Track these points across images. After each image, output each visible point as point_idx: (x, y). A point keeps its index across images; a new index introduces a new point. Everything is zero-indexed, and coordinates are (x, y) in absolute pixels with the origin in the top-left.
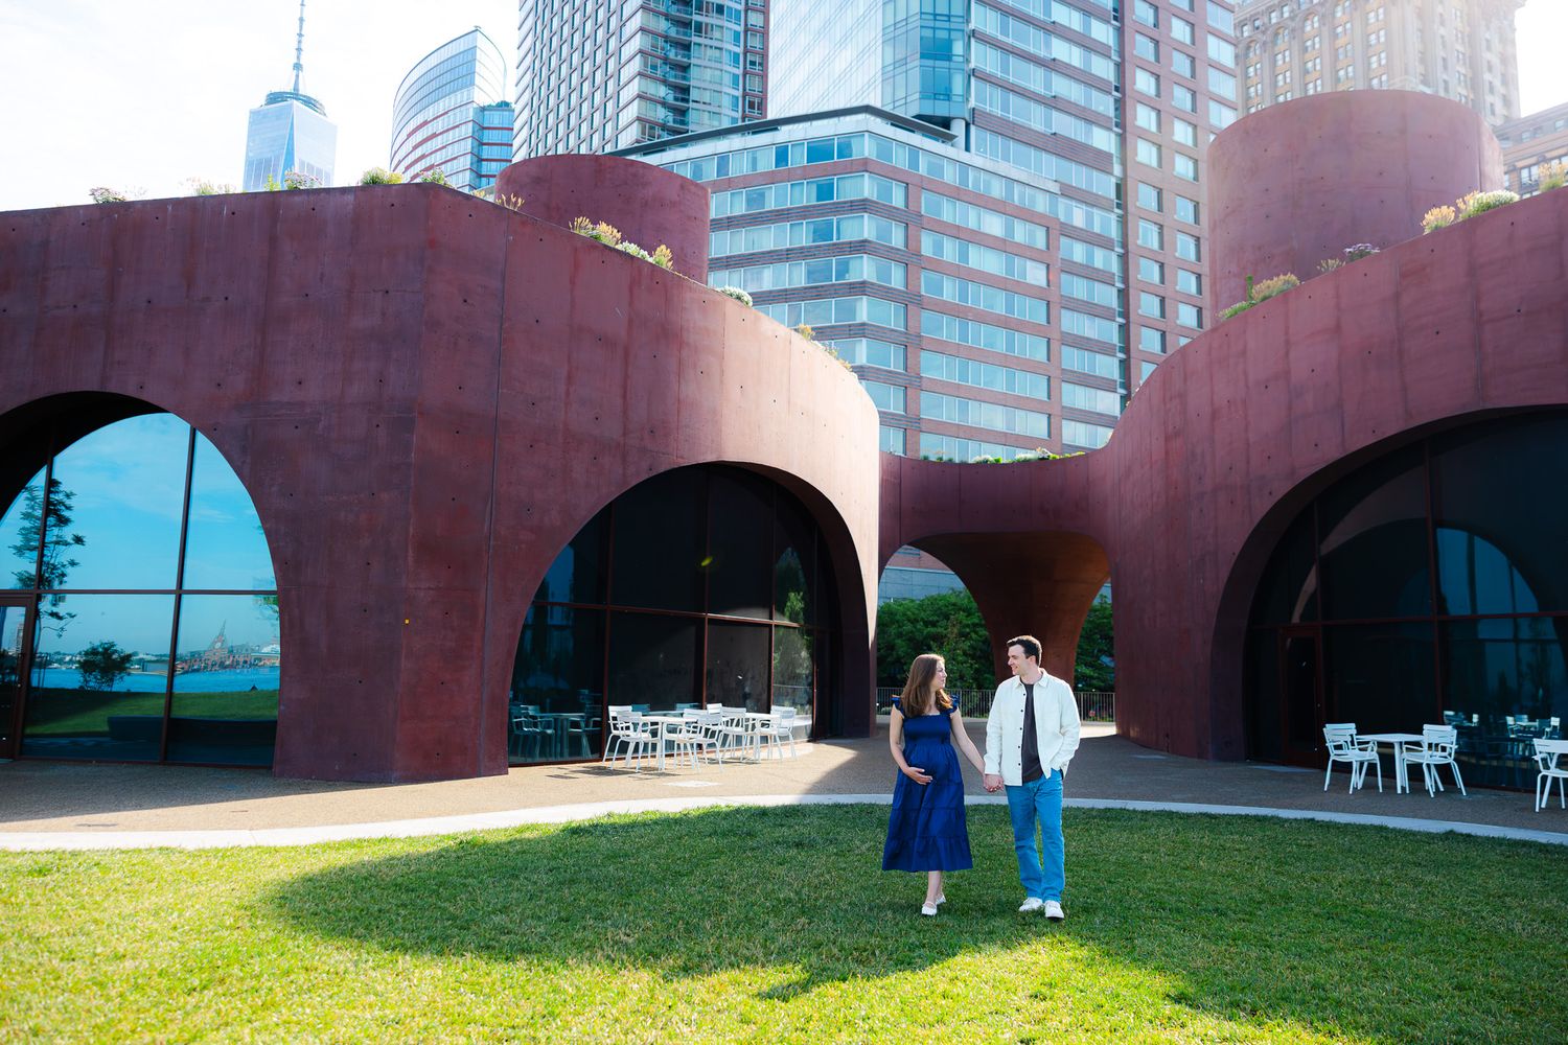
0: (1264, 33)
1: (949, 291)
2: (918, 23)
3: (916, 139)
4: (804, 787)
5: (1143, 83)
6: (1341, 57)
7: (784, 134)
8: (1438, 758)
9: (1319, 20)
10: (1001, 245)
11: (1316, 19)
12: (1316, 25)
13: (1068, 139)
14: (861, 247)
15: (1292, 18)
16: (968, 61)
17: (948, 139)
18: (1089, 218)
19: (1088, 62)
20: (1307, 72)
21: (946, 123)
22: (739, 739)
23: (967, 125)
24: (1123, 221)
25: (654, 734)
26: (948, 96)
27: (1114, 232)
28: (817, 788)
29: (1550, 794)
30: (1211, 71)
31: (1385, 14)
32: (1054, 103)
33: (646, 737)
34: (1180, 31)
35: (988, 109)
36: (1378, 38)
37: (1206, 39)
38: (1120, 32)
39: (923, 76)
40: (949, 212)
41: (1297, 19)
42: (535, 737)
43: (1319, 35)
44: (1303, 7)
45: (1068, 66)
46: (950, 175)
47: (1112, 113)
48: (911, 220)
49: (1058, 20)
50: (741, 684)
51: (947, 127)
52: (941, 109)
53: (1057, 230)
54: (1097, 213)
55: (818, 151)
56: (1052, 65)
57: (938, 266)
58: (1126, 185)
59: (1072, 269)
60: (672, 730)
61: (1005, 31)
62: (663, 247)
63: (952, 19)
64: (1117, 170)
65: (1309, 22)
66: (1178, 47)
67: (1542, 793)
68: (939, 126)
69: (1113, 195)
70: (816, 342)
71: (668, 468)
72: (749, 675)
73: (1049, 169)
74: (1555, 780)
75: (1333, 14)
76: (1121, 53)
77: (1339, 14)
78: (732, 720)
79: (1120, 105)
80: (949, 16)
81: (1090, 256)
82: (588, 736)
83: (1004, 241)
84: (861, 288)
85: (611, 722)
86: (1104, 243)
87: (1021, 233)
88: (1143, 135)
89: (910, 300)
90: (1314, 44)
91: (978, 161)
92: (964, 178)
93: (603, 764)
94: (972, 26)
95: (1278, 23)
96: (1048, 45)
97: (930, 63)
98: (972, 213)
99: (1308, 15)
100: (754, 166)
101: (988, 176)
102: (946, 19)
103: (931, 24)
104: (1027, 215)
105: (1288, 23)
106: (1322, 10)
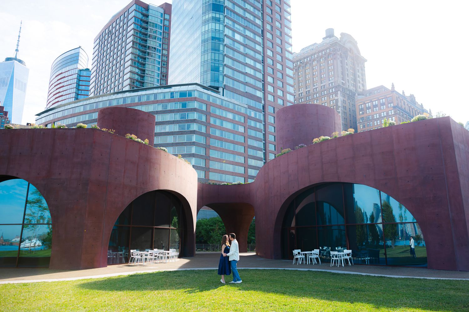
0: (303, 64)
1: (218, 133)
2: (210, 62)
3: (209, 92)
4: (178, 267)
5: (270, 79)
6: (322, 72)
7: (173, 89)
8: (315, 256)
10: (232, 121)
11: (316, 61)
12: (316, 63)
13: (250, 94)
14: (194, 121)
15: (310, 61)
16: (223, 72)
17: (218, 93)
18: (256, 114)
19: (255, 74)
20: (314, 75)
21: (218, 88)
22: (162, 257)
23: (223, 89)
24: (264, 115)
25: (141, 256)
26: (218, 81)
27: (262, 118)
28: (181, 267)
29: (334, 263)
30: (287, 77)
32: (246, 84)
33: (140, 257)
34: (279, 67)
35: (229, 85)
36: (331, 68)
37: (286, 69)
38: (264, 66)
39: (211, 76)
40: (218, 112)
41: (311, 61)
42: (111, 258)
43: (317, 66)
44: (313, 58)
45: (250, 74)
46: (218, 102)
47: (261, 87)
48: (208, 114)
49: (247, 63)
50: (162, 243)
52: (216, 85)
53: (247, 117)
54: (258, 114)
55: (182, 94)
56: (246, 74)
57: (215, 127)
58: (265, 106)
59: (251, 128)
60: (146, 255)
61: (233, 65)
62: (147, 139)
64: (263, 102)
65: (314, 62)
66: (279, 70)
67: (332, 263)
68: (215, 89)
69: (262, 108)
70: (182, 158)
71: (147, 192)
72: (164, 242)
73: (245, 101)
74: (335, 260)
75: (320, 60)
76: (264, 72)
77: (322, 61)
78: (160, 253)
79: (264, 85)
80: (219, 60)
81: (256, 125)
82: (124, 258)
84: (194, 132)
85: (131, 254)
86: (260, 121)
87: (237, 118)
88: (270, 93)
89: (207, 136)
90: (315, 68)
91: (226, 99)
92: (222, 103)
93: (129, 264)
94: (225, 63)
95: (306, 62)
96: (245, 69)
97: (214, 72)
98: (224, 112)
99: (314, 60)
100: (164, 97)
101: (228, 103)
102: (218, 61)
103: (214, 62)
104: (239, 114)
105: (309, 62)
106: (317, 59)
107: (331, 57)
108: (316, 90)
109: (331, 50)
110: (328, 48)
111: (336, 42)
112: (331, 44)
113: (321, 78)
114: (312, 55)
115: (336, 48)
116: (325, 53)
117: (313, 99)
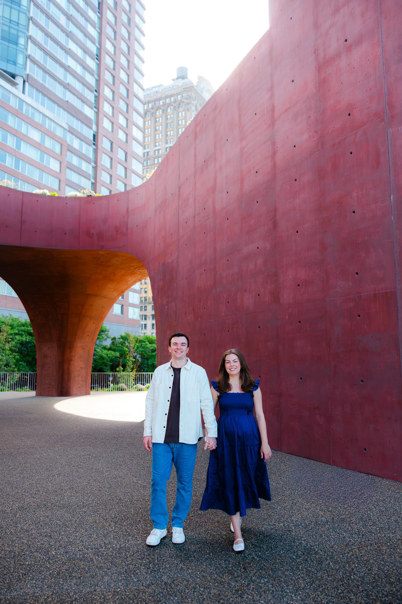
1: (9, 162)
2: (1, 21)
6: (169, 127)
9: (162, 111)
11: (161, 111)
12: (161, 113)
13: (73, 106)
15: (152, 108)
16: (26, 50)
17: (14, 84)
18: (81, 146)
19: (84, 74)
20: (156, 130)
21: (14, 76)
23: (24, 82)
24: (96, 152)
26: (15, 63)
27: (91, 155)
30: (135, 98)
31: (185, 113)
32: (67, 87)
34: (123, 76)
35: (35, 77)
36: (182, 123)
37: (134, 84)
38: (99, 66)
39: (2, 49)
40: (12, 122)
41: (154, 109)
43: (162, 117)
44: (156, 105)
45: (75, 72)
46: (13, 103)
47: (93, 101)
49: (71, 49)
51: (14, 78)
52: (11, 69)
53: (66, 146)
54: (85, 146)
56: (67, 69)
58: (98, 135)
59: (71, 168)
63: (20, 26)
64: (94, 127)
65: (158, 111)
66: (122, 82)
68: (9, 76)
69: (92, 138)
73: (64, 117)
75: (167, 110)
76: (99, 75)
77: (169, 110)
79: (97, 98)
80: (18, 23)
81: (80, 164)
83: (40, 144)
86: (87, 159)
87: (48, 143)
88: (106, 116)
90: (159, 120)
91: (29, 100)
92: (21, 107)
94: (30, 33)
95: (147, 109)
96: (66, 59)
97: (6, 43)
98: (24, 125)
99: (158, 108)
101: (34, 111)
102: (16, 24)
103: (8, 24)
104: (52, 136)
105: (151, 110)
106: (163, 108)
107: (184, 107)
108: (158, 153)
109: (184, 97)
110: (180, 93)
111: (192, 87)
112: (184, 89)
113: (167, 135)
114: (155, 100)
115: (191, 95)
116: (175, 99)
117: (153, 165)
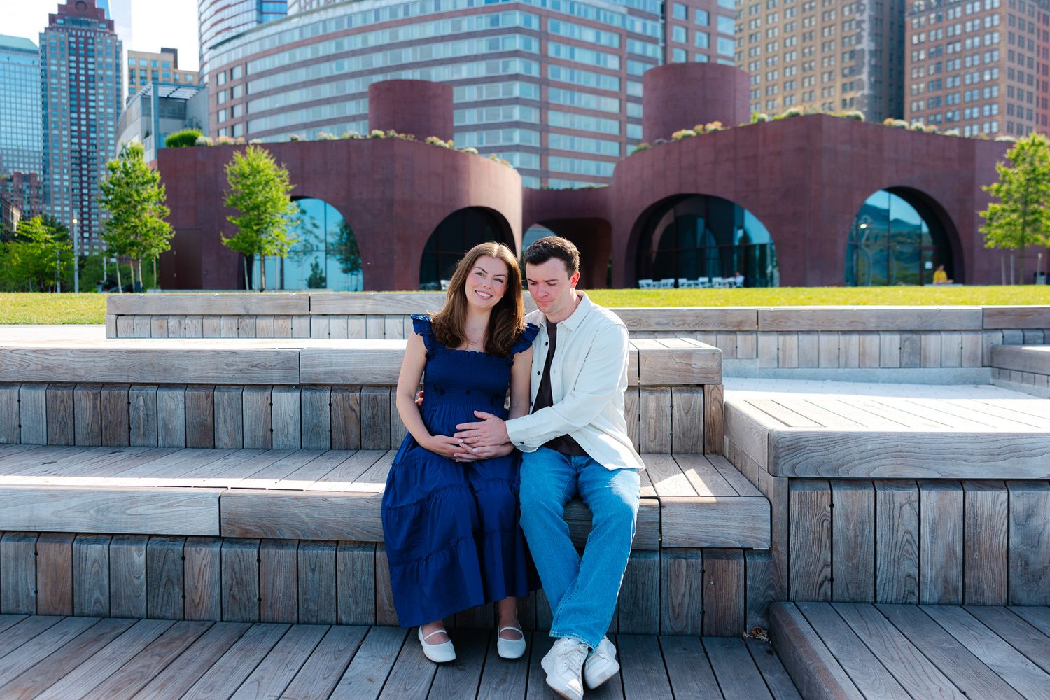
1: (564, 75)
10: (594, 47)
14: (515, 54)
24: (665, 27)
27: (659, 34)
40: (564, 30)
48: (543, 36)
53: (625, 35)
57: (559, 62)
58: (667, 5)
59: (634, 57)
83: (595, 44)
84: (516, 77)
87: (605, 39)
89: (543, 82)
92: (572, 9)
98: (577, 29)
100: (455, 6)
104: (608, 28)
